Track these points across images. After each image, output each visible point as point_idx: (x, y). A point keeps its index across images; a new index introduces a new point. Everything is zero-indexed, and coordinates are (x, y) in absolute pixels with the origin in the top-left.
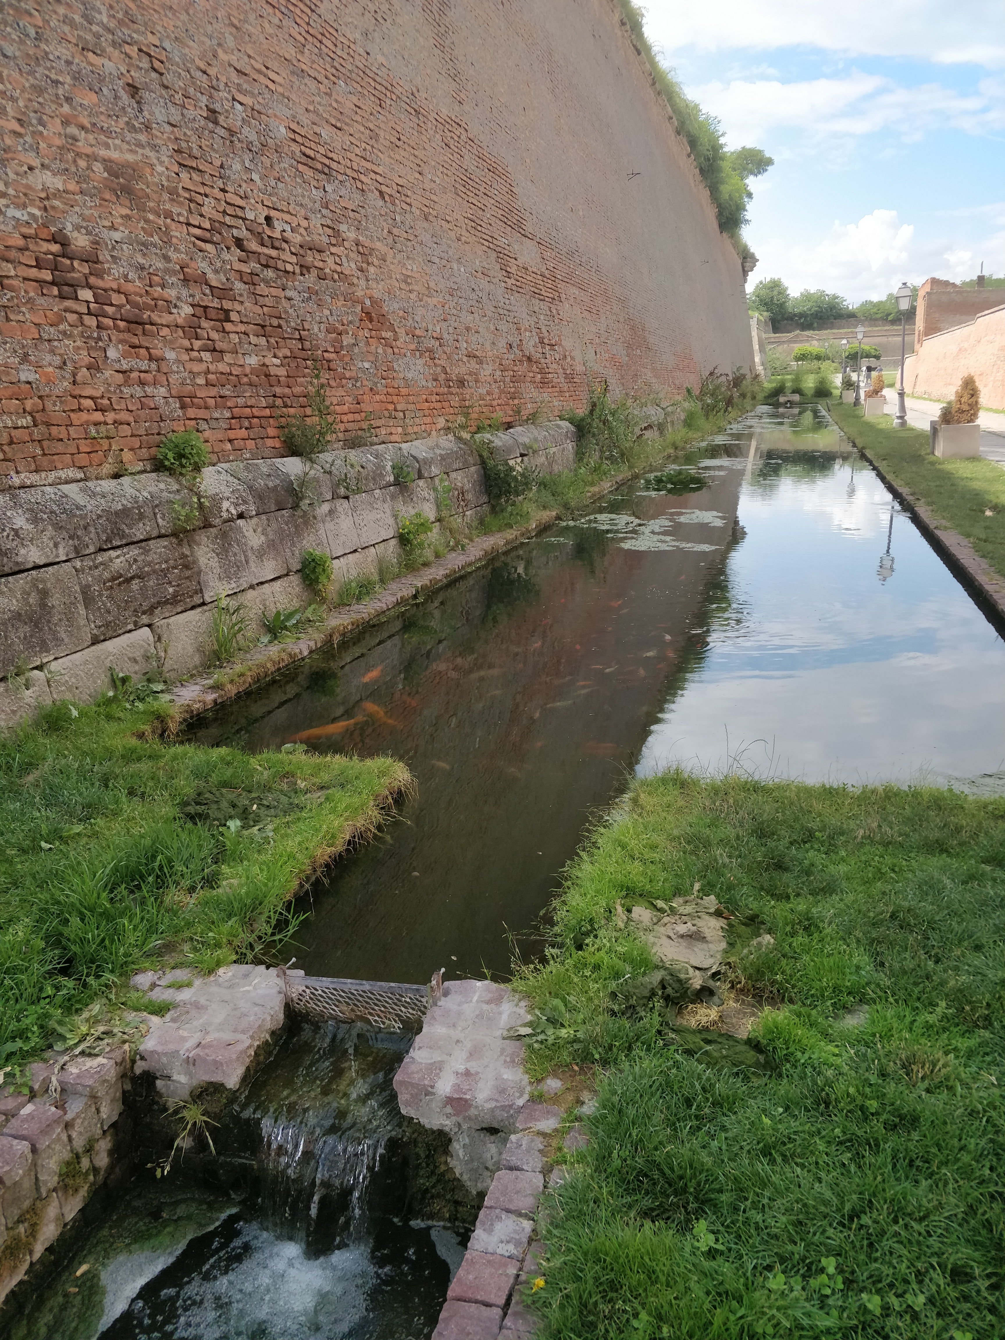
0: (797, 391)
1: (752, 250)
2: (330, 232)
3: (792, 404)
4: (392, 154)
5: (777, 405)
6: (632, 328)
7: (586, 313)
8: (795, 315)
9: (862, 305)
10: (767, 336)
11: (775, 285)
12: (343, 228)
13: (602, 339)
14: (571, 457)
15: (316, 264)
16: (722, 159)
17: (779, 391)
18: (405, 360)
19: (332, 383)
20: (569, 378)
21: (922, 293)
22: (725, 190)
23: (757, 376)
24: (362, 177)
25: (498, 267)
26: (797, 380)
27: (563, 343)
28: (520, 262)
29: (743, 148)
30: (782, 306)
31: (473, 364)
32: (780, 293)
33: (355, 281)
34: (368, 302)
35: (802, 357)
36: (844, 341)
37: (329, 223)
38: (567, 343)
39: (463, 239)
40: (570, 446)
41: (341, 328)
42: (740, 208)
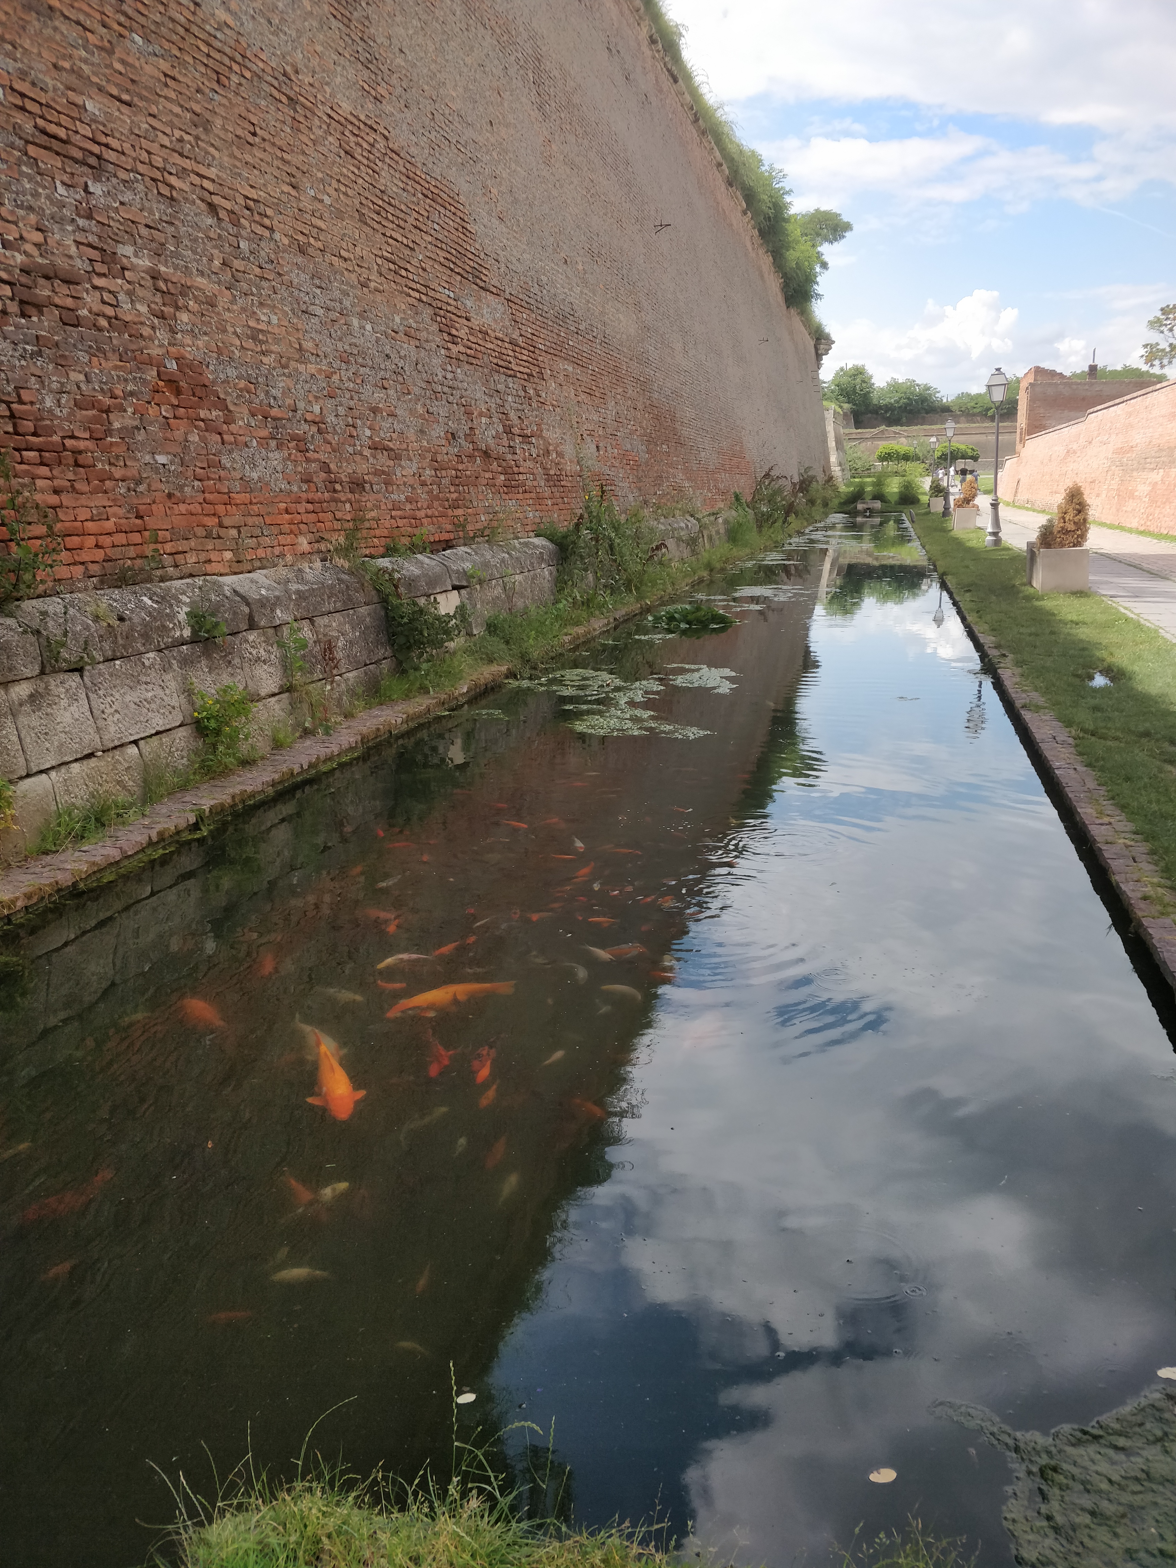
0: (879, 496)
1: (827, 330)
2: (95, 254)
3: (872, 512)
4: (237, 153)
5: (854, 513)
6: (657, 418)
7: (583, 397)
8: (880, 408)
9: (958, 397)
10: (847, 431)
11: (858, 372)
12: (126, 250)
13: (609, 431)
14: (547, 585)
15: (57, 301)
16: (787, 220)
17: (857, 496)
18: (246, 452)
19: (81, 486)
20: (554, 481)
21: (1024, 385)
22: (792, 256)
23: (831, 478)
24: (173, 180)
25: (435, 327)
26: (879, 484)
27: (545, 433)
28: (475, 323)
29: (817, 210)
30: (866, 396)
31: (383, 460)
32: (864, 382)
33: (146, 331)
34: (172, 366)
35: (887, 457)
36: (933, 439)
37: (92, 239)
38: (552, 435)
39: (372, 285)
40: (546, 573)
41: (108, 401)
42: (809, 279)
